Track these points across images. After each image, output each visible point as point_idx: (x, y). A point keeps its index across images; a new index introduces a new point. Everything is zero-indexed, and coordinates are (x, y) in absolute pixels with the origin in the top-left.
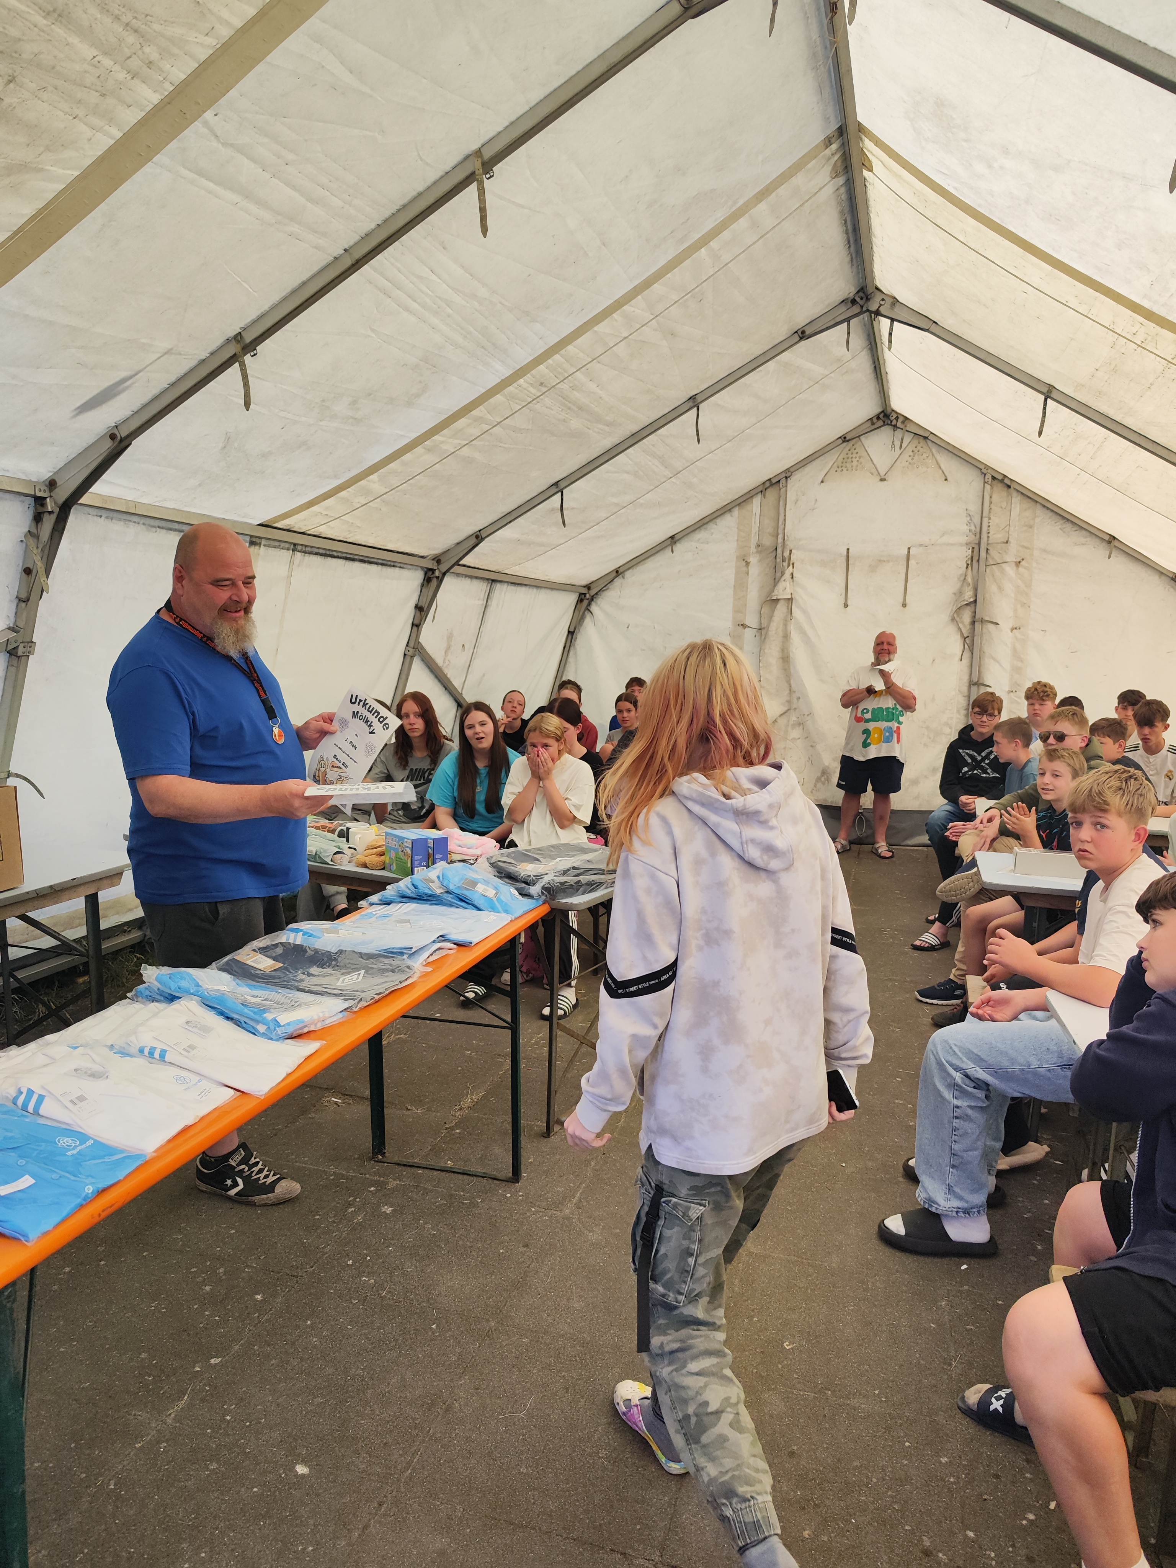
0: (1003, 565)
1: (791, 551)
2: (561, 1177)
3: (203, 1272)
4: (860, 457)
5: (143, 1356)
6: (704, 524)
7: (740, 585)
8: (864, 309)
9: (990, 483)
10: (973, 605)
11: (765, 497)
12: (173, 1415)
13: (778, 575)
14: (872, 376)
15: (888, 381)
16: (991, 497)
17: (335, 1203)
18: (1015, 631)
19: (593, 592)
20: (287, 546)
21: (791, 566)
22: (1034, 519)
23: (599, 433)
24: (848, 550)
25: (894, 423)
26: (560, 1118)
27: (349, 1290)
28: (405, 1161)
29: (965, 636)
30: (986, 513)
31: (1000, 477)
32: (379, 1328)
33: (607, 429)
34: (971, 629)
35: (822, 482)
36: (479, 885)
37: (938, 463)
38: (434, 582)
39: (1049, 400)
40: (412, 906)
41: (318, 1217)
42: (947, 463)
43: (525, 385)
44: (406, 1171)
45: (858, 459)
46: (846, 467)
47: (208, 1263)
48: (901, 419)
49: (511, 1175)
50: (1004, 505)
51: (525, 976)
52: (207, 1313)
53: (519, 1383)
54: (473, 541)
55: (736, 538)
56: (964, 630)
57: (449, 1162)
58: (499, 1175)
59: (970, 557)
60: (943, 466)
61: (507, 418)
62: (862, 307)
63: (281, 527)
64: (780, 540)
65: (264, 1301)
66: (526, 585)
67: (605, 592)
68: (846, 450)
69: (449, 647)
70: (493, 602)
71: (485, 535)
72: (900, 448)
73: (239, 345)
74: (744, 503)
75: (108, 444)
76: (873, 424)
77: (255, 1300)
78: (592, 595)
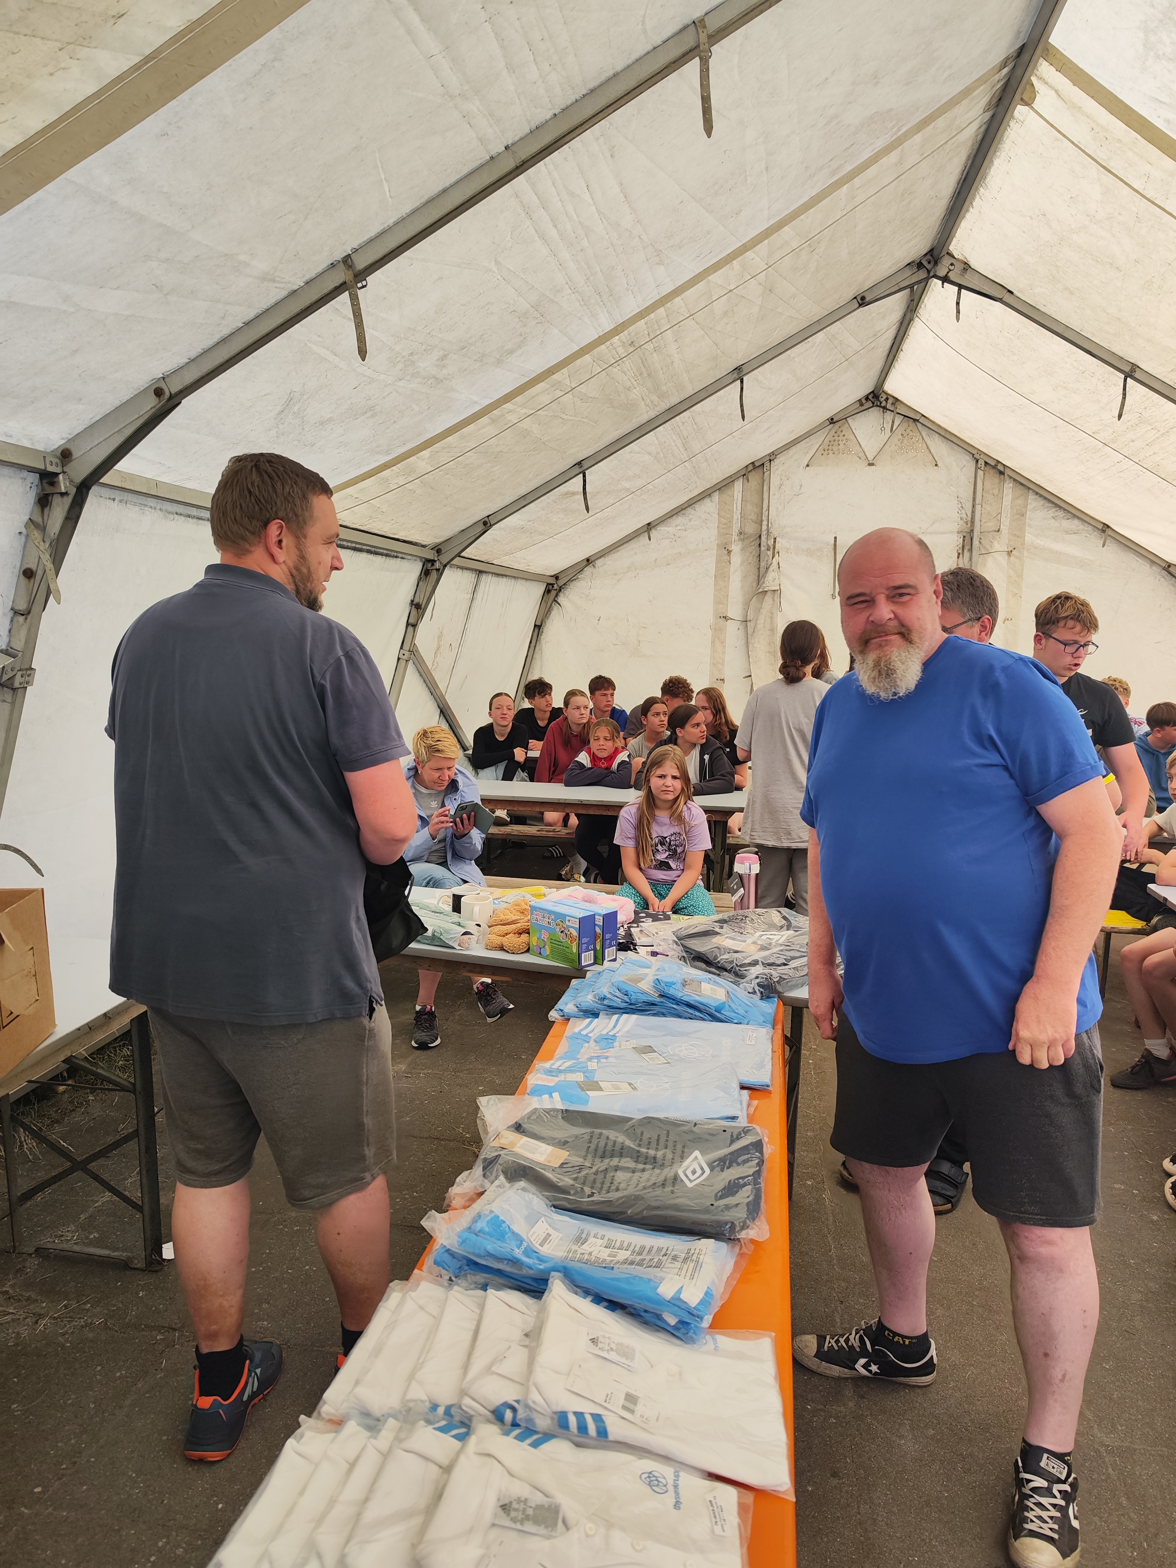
0: (995, 555)
1: (775, 539)
4: (847, 441)
6: (682, 510)
7: (721, 575)
8: (931, 274)
9: (983, 469)
11: (748, 481)
13: (764, 565)
15: (896, 359)
16: (983, 484)
19: (560, 583)
21: (777, 555)
22: (1026, 507)
24: (835, 538)
25: (884, 404)
30: (978, 500)
31: (993, 463)
35: (808, 465)
37: (928, 448)
38: (434, 575)
39: (1129, 379)
40: (630, 1020)
42: (939, 448)
43: (615, 345)
45: (844, 441)
46: (832, 450)
48: (891, 401)
50: (997, 492)
54: (480, 528)
55: (716, 525)
59: (961, 546)
60: (933, 451)
62: (927, 270)
66: (506, 576)
67: (574, 582)
68: (833, 432)
69: (438, 649)
70: (479, 596)
71: (494, 521)
72: (891, 431)
73: (350, 272)
74: (725, 488)
75: (151, 402)
76: (862, 405)
78: (560, 585)
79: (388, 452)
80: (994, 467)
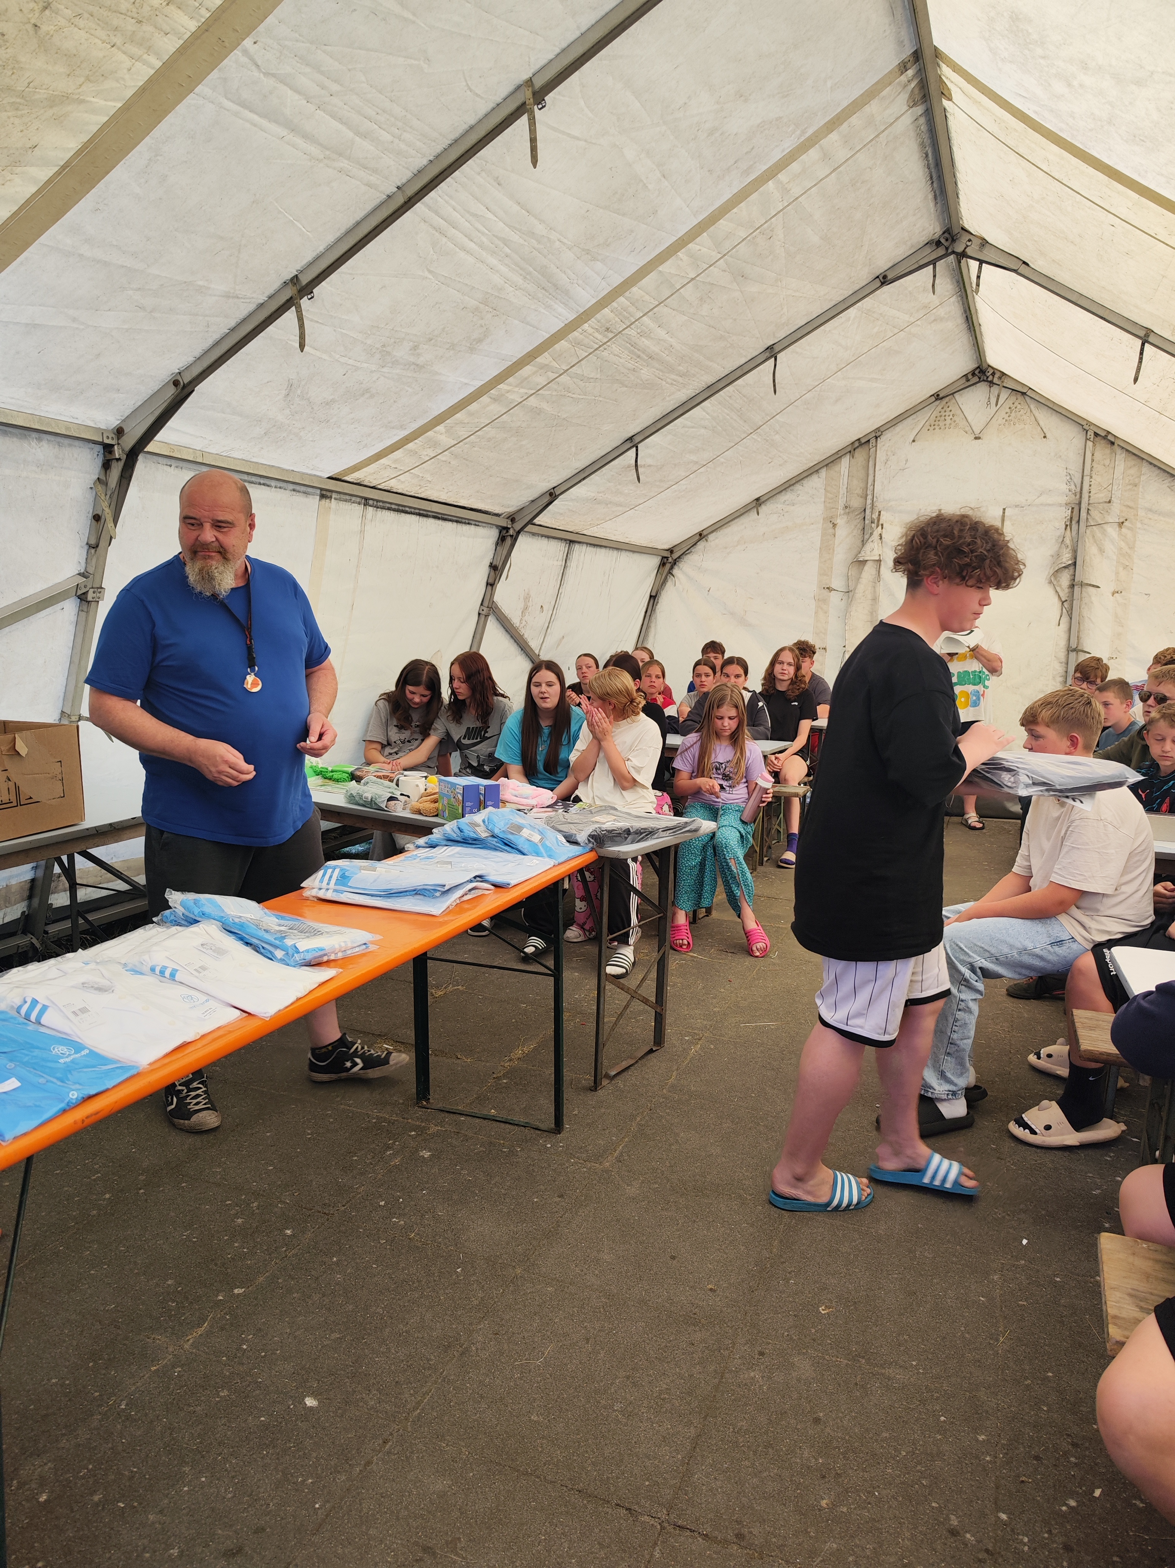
0: (1105, 526)
1: (880, 512)
2: (604, 1130)
3: (237, 1205)
4: (953, 415)
5: (170, 1282)
6: (790, 486)
7: (826, 548)
8: (951, 250)
9: (1092, 439)
10: (1072, 568)
11: (853, 457)
12: (191, 1341)
13: (866, 537)
14: (965, 326)
15: (981, 333)
16: (1093, 455)
17: (374, 1146)
18: (1116, 595)
19: (675, 556)
20: (356, 500)
21: (880, 527)
22: (1139, 477)
23: (672, 384)
25: (990, 379)
26: (609, 1072)
27: (379, 1230)
28: (448, 1107)
29: (1063, 599)
30: (1087, 472)
31: (1103, 434)
32: (403, 1269)
33: (680, 379)
34: (1069, 592)
35: (914, 441)
36: (525, 831)
37: (1036, 420)
38: (509, 541)
39: (1146, 344)
40: (457, 849)
41: (356, 1158)
42: (1047, 420)
43: (590, 330)
44: (448, 1118)
45: (951, 417)
46: (938, 425)
47: (243, 1197)
48: (997, 375)
49: (553, 1126)
50: (1107, 462)
51: (587, 934)
52: (236, 1245)
53: (539, 1331)
54: (547, 499)
55: (823, 500)
56: (1061, 594)
57: (493, 1111)
58: (542, 1126)
59: (1069, 517)
60: (1041, 423)
61: (573, 366)
62: (947, 248)
63: (351, 480)
64: (869, 501)
65: (293, 1235)
66: (606, 547)
67: (688, 556)
68: (939, 408)
69: (526, 608)
70: (573, 564)
71: (559, 492)
72: (997, 405)
73: (295, 288)
74: (832, 464)
75: (172, 391)
76: (968, 380)
77: (285, 1235)
78: (674, 558)
79: (403, 427)
80: (1105, 438)
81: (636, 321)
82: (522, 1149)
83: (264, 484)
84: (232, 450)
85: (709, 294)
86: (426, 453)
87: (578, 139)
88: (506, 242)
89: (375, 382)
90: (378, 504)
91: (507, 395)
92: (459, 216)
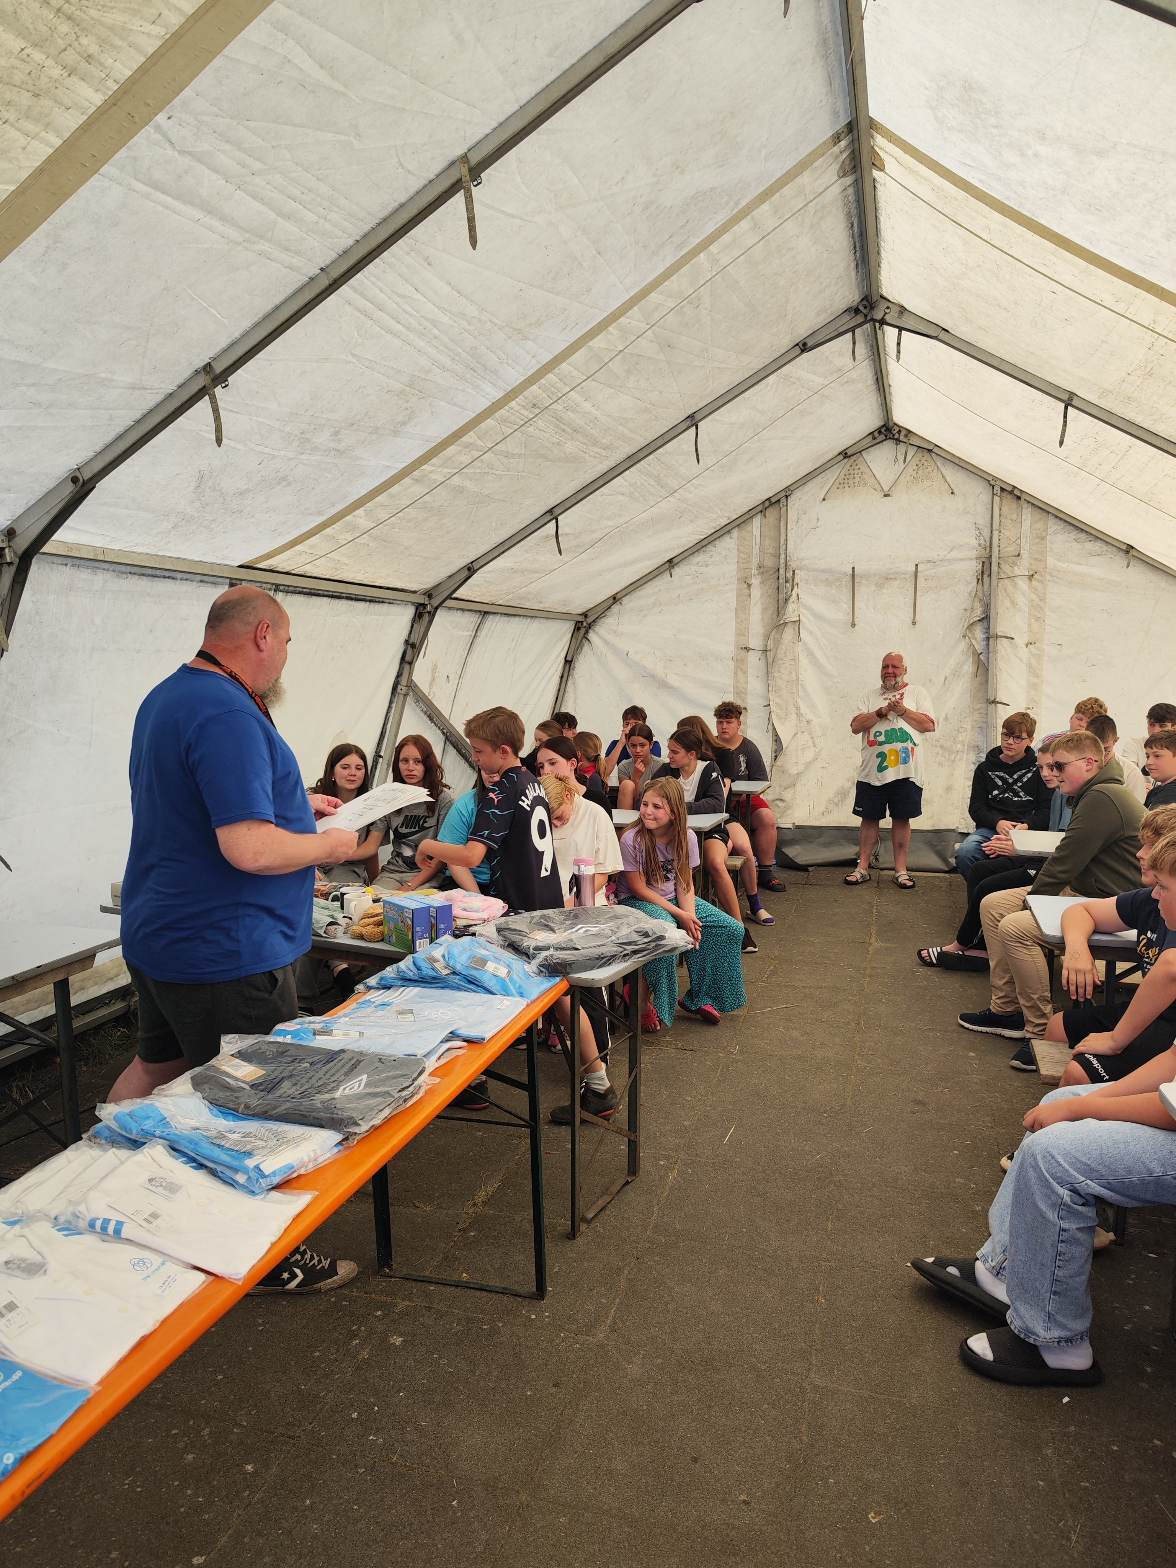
0: (1016, 579)
1: (794, 571)
2: (591, 1290)
3: (185, 1435)
4: (862, 473)
6: (703, 547)
7: (742, 608)
8: (869, 318)
9: (999, 494)
10: (985, 621)
11: (765, 517)
13: (783, 597)
14: (874, 387)
15: (890, 393)
17: (337, 1334)
18: (1030, 646)
19: (590, 620)
20: (269, 586)
21: (796, 587)
22: (1046, 530)
23: (595, 457)
24: (853, 568)
25: (896, 436)
26: (585, 1214)
27: (355, 1454)
28: (414, 1274)
29: (979, 653)
30: (995, 526)
31: (1009, 489)
32: (390, 1508)
33: (603, 452)
34: (984, 645)
35: (824, 499)
36: (489, 964)
37: (943, 477)
38: (426, 618)
39: (1069, 407)
40: (413, 991)
41: (317, 1354)
42: (954, 476)
43: (517, 408)
44: (416, 1288)
45: (860, 475)
46: (848, 484)
47: (191, 1423)
48: (903, 433)
49: (534, 1289)
50: (1014, 517)
52: (189, 1492)
54: (465, 573)
55: (736, 560)
56: (977, 648)
57: (465, 1275)
58: (521, 1291)
59: (980, 571)
60: (948, 479)
61: (498, 443)
62: (866, 316)
63: (262, 566)
64: (782, 561)
65: (256, 1473)
66: (519, 615)
67: (602, 619)
68: (847, 466)
70: (482, 633)
71: (478, 567)
72: (905, 462)
73: (208, 377)
74: (743, 524)
75: (70, 488)
76: (874, 438)
77: (246, 1473)
78: (589, 622)
79: (320, 513)
80: (1011, 492)
81: (563, 396)
82: (505, 1325)
83: (169, 577)
84: (136, 545)
85: (637, 366)
86: (343, 537)
87: (513, 216)
88: (434, 323)
89: (292, 469)
90: (290, 588)
91: (429, 475)
92: (386, 298)
